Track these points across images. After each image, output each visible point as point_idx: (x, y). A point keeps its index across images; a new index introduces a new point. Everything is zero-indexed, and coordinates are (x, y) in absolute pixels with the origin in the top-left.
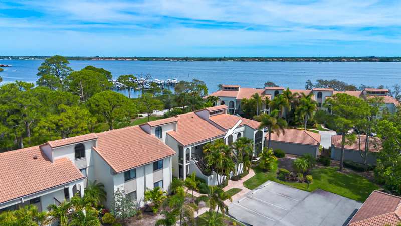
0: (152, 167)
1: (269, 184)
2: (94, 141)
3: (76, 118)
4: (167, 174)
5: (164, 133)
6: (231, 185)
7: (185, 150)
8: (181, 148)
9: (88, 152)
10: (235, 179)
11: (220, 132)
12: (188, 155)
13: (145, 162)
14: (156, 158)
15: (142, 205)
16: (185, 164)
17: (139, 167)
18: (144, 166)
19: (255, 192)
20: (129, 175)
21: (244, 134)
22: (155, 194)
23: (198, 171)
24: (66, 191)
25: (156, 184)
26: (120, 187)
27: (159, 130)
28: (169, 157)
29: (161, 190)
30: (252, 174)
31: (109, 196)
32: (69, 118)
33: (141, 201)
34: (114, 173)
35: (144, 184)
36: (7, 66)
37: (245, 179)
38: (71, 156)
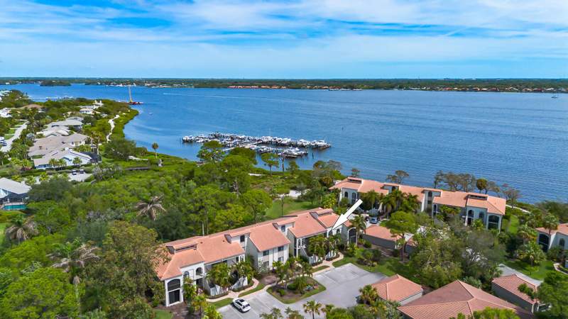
0: (277, 250)
1: (349, 265)
2: (249, 234)
3: (237, 212)
4: (286, 253)
5: (286, 229)
6: (325, 263)
7: (297, 240)
8: (295, 239)
9: (246, 239)
10: (328, 260)
11: (323, 229)
12: (300, 243)
13: (274, 246)
14: (280, 245)
15: (271, 269)
16: (297, 249)
17: (271, 249)
18: (273, 249)
19: (337, 268)
20: (265, 253)
21: (342, 231)
22: (278, 264)
23: (305, 253)
24: (237, 259)
25: (279, 259)
26: (261, 259)
27: (283, 227)
28: (287, 245)
29: (282, 262)
30: (342, 257)
31: (255, 262)
32: (233, 213)
33: (270, 266)
34: (258, 251)
35: (273, 258)
36: (139, 104)
37: (335, 261)
38: (239, 241)
